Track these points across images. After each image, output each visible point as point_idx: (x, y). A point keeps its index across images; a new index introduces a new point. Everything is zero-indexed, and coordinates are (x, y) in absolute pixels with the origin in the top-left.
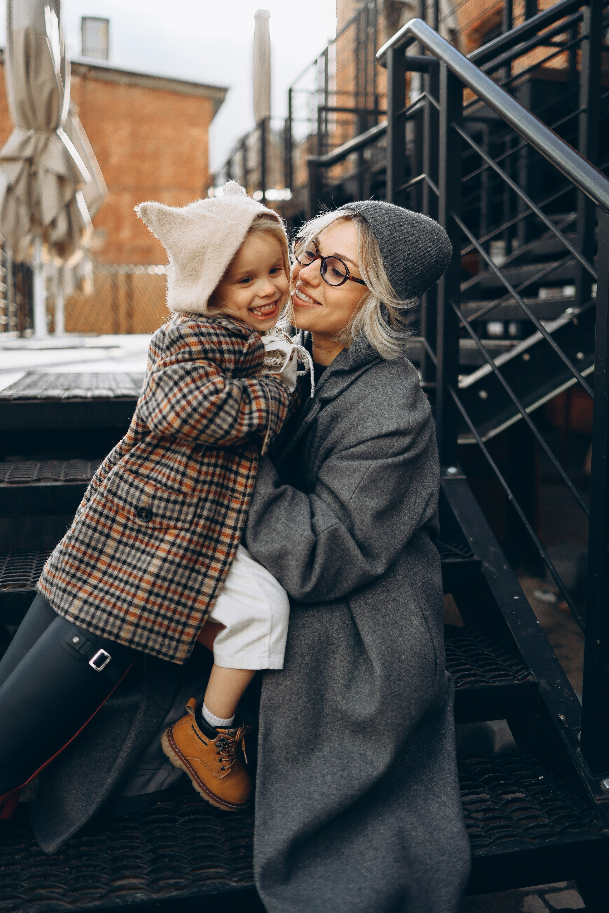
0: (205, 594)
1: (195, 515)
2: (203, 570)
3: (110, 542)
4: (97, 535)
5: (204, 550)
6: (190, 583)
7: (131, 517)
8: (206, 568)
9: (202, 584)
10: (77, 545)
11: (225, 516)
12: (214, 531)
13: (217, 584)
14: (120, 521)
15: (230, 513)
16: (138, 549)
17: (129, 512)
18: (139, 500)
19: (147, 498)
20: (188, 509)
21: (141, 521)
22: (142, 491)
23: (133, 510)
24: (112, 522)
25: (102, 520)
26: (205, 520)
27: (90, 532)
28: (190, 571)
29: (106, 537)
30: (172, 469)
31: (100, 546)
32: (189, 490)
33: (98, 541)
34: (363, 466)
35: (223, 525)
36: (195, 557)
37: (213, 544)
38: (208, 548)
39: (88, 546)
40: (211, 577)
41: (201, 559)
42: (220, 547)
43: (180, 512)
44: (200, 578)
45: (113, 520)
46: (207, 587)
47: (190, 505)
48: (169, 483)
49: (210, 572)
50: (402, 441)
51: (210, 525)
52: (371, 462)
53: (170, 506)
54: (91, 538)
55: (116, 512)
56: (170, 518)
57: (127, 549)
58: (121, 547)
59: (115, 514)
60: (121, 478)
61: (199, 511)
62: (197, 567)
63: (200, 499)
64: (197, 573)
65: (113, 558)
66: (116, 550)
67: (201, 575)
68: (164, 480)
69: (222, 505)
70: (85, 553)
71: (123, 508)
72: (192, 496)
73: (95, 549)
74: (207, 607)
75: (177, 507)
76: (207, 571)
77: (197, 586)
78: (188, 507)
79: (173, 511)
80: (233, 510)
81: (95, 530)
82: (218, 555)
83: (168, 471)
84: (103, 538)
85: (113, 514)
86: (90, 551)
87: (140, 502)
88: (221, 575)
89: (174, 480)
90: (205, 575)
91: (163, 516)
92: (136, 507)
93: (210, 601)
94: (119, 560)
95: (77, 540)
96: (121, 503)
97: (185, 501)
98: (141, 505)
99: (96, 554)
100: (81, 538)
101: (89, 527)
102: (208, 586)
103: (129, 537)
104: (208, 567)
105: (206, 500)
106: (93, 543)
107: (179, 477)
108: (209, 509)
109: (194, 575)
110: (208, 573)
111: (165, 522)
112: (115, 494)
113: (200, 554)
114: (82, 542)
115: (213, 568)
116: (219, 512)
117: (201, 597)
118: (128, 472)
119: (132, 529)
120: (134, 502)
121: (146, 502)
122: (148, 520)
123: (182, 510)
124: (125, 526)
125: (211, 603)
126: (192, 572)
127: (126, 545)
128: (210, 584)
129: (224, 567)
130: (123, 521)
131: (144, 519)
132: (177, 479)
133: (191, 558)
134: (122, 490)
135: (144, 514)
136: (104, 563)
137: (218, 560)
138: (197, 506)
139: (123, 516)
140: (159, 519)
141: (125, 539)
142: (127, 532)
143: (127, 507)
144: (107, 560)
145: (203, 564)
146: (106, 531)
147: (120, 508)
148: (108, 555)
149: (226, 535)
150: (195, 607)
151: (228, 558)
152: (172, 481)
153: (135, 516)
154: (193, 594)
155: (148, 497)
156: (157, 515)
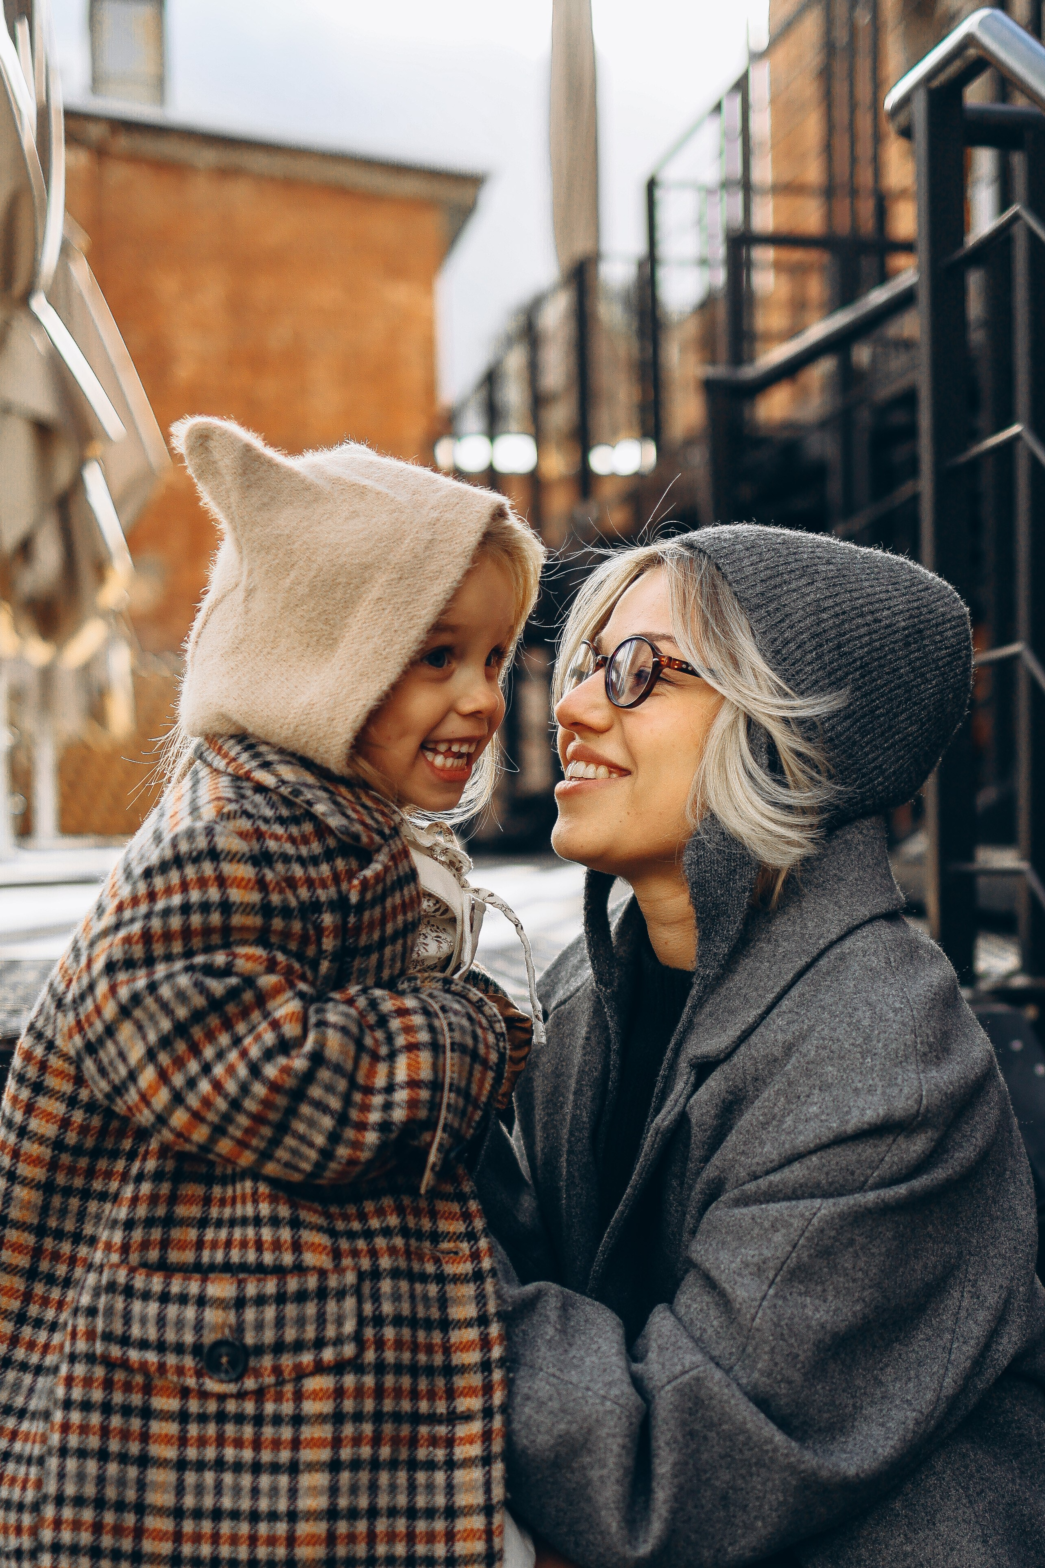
0: (468, 1511)
1: (361, 1321)
2: (440, 1454)
3: (155, 1475)
4: (113, 1469)
5: (424, 1406)
6: (421, 1501)
7: (191, 1382)
8: (446, 1447)
9: (450, 1489)
10: (68, 1513)
11: (443, 1302)
12: (430, 1349)
13: (489, 1472)
14: (165, 1408)
15: (452, 1290)
16: (238, 1467)
17: (180, 1371)
18: (199, 1326)
19: (220, 1312)
20: (340, 1308)
21: (222, 1381)
22: (202, 1301)
23: (189, 1362)
24: (142, 1418)
25: (116, 1421)
26: (395, 1326)
27: (92, 1467)
28: (408, 1470)
29: (139, 1466)
30: (257, 1221)
31: (131, 1495)
32: (324, 1257)
33: (122, 1482)
34: (796, 1212)
35: (446, 1325)
36: (405, 1430)
37: (440, 1383)
38: (432, 1396)
39: (100, 1503)
40: (467, 1463)
41: (424, 1430)
42: (460, 1382)
43: (321, 1320)
44: (440, 1477)
45: (147, 1413)
46: (467, 1490)
47: (340, 1295)
48: (268, 1258)
49: (461, 1452)
50: (904, 1146)
51: (414, 1336)
52: (817, 1202)
53: (291, 1310)
54: (101, 1480)
55: (148, 1390)
56: (298, 1346)
57: (209, 1477)
58: (190, 1478)
59: (144, 1394)
60: (129, 1292)
61: (368, 1308)
62: (422, 1453)
63: (361, 1276)
64: (427, 1470)
65: (178, 1513)
66: (180, 1489)
67: (440, 1469)
68: (251, 1256)
69: (424, 1278)
70: (97, 1528)
71: (162, 1367)
72: (339, 1270)
73: (120, 1506)
74: (489, 1540)
75: (311, 1309)
76: (451, 1454)
77: (440, 1501)
78: (338, 1301)
79: (301, 1322)
80: (457, 1279)
81: (103, 1456)
82: (464, 1404)
83: (250, 1232)
84: (132, 1472)
85: (140, 1396)
86: (109, 1518)
87: (206, 1332)
88: (490, 1445)
89: (277, 1245)
90: (451, 1465)
91: (279, 1348)
92: (197, 1349)
93: (489, 1523)
94: (198, 1514)
95: (60, 1500)
96: (152, 1357)
97: (326, 1288)
98: (209, 1338)
99: (130, 1519)
100: (70, 1490)
101: (82, 1454)
102: (470, 1488)
103: (202, 1442)
104: (450, 1442)
105: (376, 1274)
106: (111, 1493)
107: (286, 1234)
108: (393, 1295)
109: (421, 1477)
110: (455, 1458)
111: (287, 1361)
112: (125, 1341)
113: (416, 1418)
114: (79, 1501)
115: (461, 1439)
116: (426, 1298)
117: (462, 1524)
118: (143, 1271)
119: (203, 1418)
120: (189, 1338)
121: (224, 1325)
122: (240, 1369)
123: (324, 1313)
124: (183, 1417)
125: (494, 1526)
126: (415, 1471)
127: (200, 1466)
128: (471, 1480)
129: (491, 1421)
130: (173, 1404)
131: (227, 1372)
132: (282, 1239)
133: (398, 1436)
134: (143, 1321)
135: (224, 1360)
136: (160, 1536)
137: (468, 1417)
138: (358, 1292)
139: (168, 1392)
140: (267, 1361)
141: (192, 1453)
142: (193, 1430)
143: (171, 1360)
144: (166, 1524)
145: (434, 1441)
146: (134, 1448)
147: (153, 1369)
148: (161, 1511)
149: (466, 1347)
150: (457, 1554)
151: (491, 1397)
152: (273, 1251)
153: (199, 1374)
154: (440, 1525)
155: (224, 1309)
156: (259, 1350)
